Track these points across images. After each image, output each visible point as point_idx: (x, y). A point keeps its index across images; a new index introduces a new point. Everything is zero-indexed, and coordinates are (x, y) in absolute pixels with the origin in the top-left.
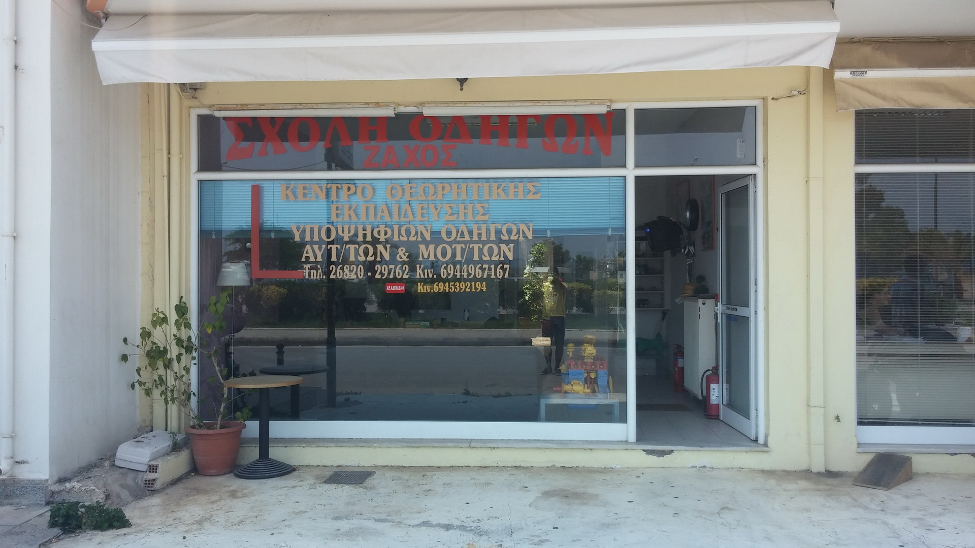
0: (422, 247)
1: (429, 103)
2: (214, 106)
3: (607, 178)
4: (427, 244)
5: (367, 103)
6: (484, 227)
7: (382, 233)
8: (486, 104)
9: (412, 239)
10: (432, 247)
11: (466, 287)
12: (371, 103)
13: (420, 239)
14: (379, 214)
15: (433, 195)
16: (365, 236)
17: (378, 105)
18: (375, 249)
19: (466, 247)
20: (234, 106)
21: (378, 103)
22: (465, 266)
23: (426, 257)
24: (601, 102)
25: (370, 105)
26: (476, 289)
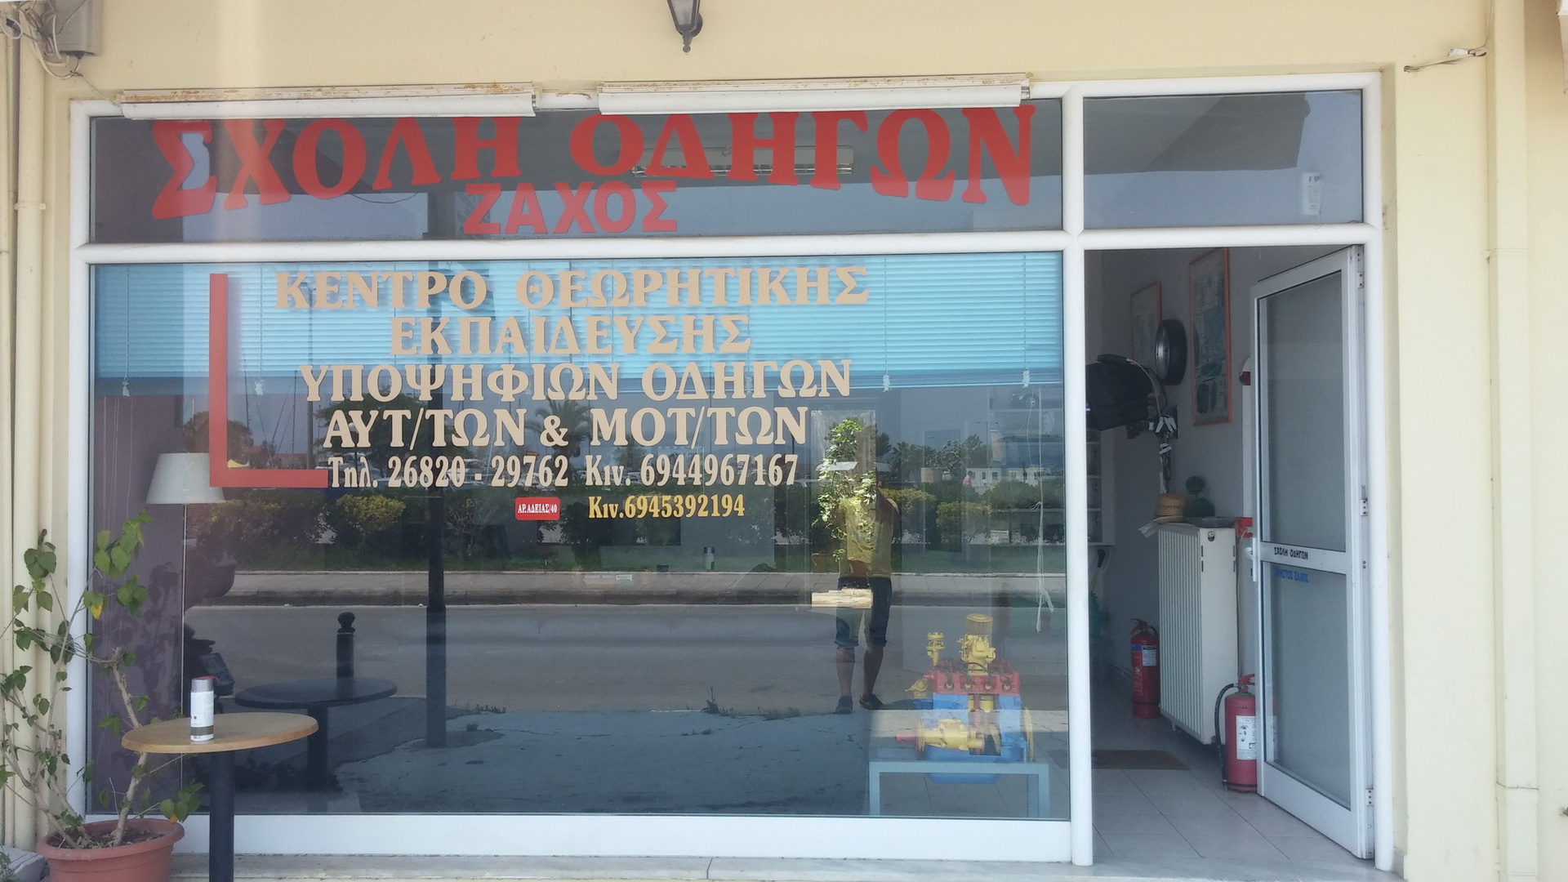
0: (598, 415)
1: (612, 84)
2: (121, 93)
3: (1020, 257)
4: (610, 407)
5: (472, 86)
6: (738, 370)
7: (508, 382)
8: (743, 86)
9: (575, 395)
10: (620, 414)
11: (698, 506)
12: (481, 85)
13: (592, 397)
14: (502, 339)
15: (624, 296)
16: (467, 388)
17: (495, 88)
18: (491, 420)
19: (698, 414)
20: (169, 93)
21: (495, 85)
22: (697, 458)
23: (607, 437)
24: (1007, 79)
25: (478, 90)
26: (722, 510)
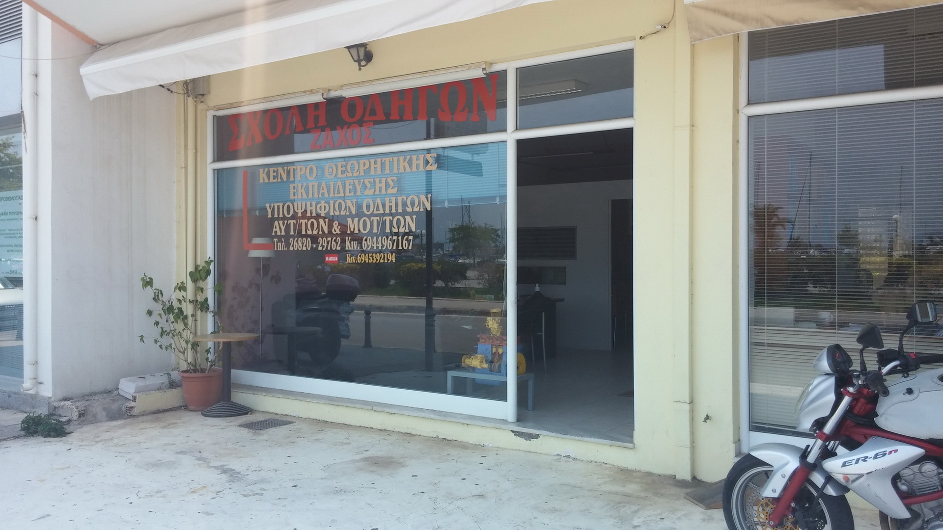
0: (349, 220)
1: (346, 85)
2: (215, 107)
4: (353, 217)
5: (305, 92)
6: (393, 199)
7: (323, 208)
8: (387, 81)
9: (343, 213)
10: (356, 220)
11: (381, 258)
12: (307, 91)
13: (348, 213)
14: (321, 191)
15: (357, 171)
16: (311, 213)
17: (311, 92)
18: (318, 223)
20: (226, 106)
21: (311, 90)
22: (380, 238)
23: (352, 230)
25: (307, 93)
26: (388, 260)
